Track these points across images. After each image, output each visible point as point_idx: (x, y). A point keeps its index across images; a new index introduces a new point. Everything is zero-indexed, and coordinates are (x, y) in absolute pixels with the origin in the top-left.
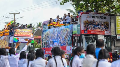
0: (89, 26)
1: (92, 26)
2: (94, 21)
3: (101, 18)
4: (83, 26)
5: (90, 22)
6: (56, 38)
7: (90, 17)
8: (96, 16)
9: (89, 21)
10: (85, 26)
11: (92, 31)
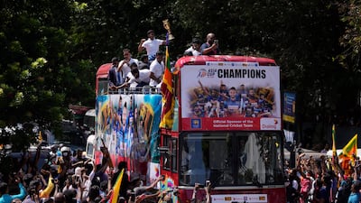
0: (208, 104)
1: (218, 104)
2: (222, 85)
3: (246, 76)
4: (189, 105)
5: (211, 91)
6: (124, 128)
7: (211, 73)
8: (232, 70)
9: (207, 89)
10: (193, 106)
11: (217, 121)
